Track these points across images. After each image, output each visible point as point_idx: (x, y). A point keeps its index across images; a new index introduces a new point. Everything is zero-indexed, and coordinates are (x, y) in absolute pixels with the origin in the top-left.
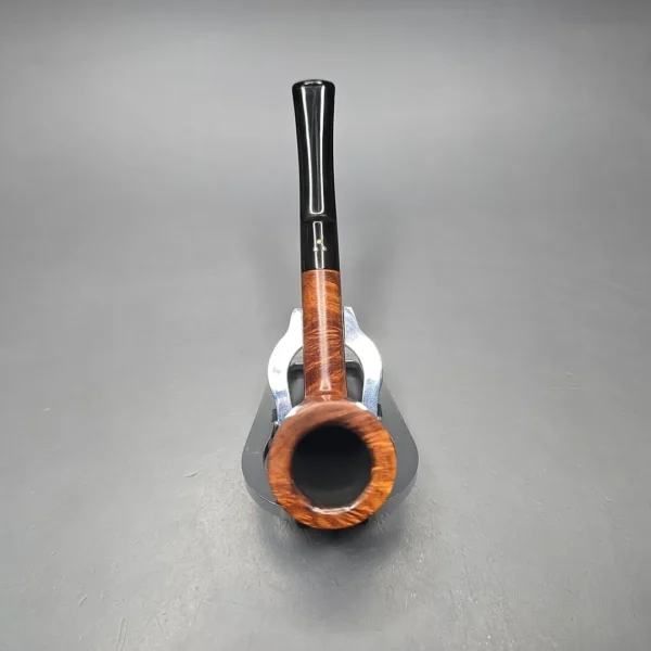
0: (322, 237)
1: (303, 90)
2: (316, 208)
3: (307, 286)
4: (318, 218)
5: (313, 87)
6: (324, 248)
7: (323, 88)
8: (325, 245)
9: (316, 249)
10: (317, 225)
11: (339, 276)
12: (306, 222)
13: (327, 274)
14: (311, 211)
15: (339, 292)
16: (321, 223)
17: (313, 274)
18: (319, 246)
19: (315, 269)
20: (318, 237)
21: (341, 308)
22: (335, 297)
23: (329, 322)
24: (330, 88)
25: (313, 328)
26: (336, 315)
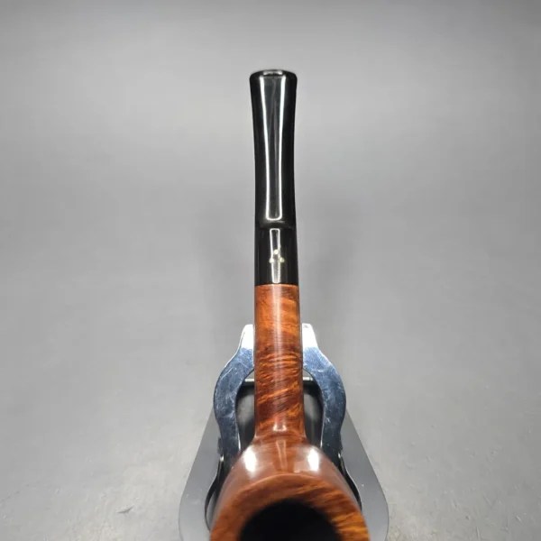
0: (279, 246)
1: (262, 80)
2: (274, 212)
3: (261, 302)
4: (275, 225)
5: (273, 78)
6: (281, 260)
7: (284, 79)
8: (283, 256)
9: (272, 260)
10: (273, 231)
11: (298, 291)
12: (262, 230)
13: (283, 289)
14: (267, 216)
15: (297, 310)
16: (279, 230)
17: (269, 289)
18: (276, 257)
19: (271, 283)
20: (275, 247)
21: (299, 329)
22: (293, 316)
23: (285, 347)
24: (292, 80)
25: (267, 354)
26: (294, 337)
